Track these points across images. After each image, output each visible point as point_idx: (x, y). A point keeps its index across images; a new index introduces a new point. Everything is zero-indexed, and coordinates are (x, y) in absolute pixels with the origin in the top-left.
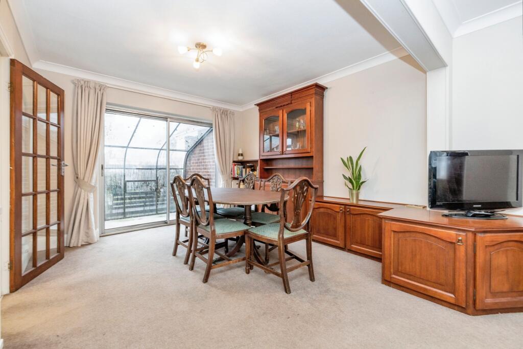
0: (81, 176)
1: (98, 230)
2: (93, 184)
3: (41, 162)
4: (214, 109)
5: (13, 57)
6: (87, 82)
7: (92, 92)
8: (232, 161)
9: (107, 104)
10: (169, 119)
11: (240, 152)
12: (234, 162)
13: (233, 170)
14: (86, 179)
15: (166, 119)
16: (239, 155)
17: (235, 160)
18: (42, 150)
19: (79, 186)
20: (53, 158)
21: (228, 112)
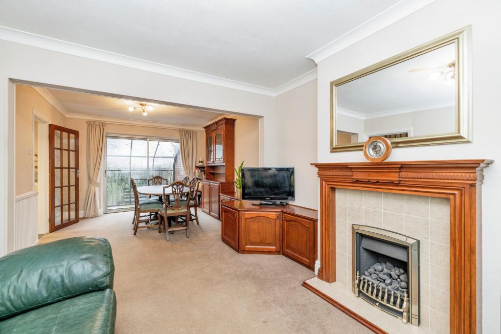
0: (91, 178)
1: (102, 209)
2: (98, 182)
3: (65, 171)
4: (180, 130)
5: (50, 123)
6: (95, 122)
7: (97, 128)
8: (194, 166)
9: (106, 133)
10: (148, 140)
11: (201, 160)
12: (196, 167)
13: (195, 173)
14: (94, 179)
15: (146, 139)
16: (200, 162)
17: (198, 165)
18: (65, 165)
19: (91, 183)
20: (73, 168)
21: (192, 132)
